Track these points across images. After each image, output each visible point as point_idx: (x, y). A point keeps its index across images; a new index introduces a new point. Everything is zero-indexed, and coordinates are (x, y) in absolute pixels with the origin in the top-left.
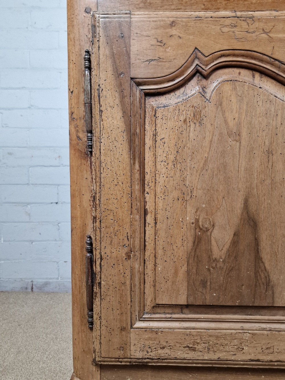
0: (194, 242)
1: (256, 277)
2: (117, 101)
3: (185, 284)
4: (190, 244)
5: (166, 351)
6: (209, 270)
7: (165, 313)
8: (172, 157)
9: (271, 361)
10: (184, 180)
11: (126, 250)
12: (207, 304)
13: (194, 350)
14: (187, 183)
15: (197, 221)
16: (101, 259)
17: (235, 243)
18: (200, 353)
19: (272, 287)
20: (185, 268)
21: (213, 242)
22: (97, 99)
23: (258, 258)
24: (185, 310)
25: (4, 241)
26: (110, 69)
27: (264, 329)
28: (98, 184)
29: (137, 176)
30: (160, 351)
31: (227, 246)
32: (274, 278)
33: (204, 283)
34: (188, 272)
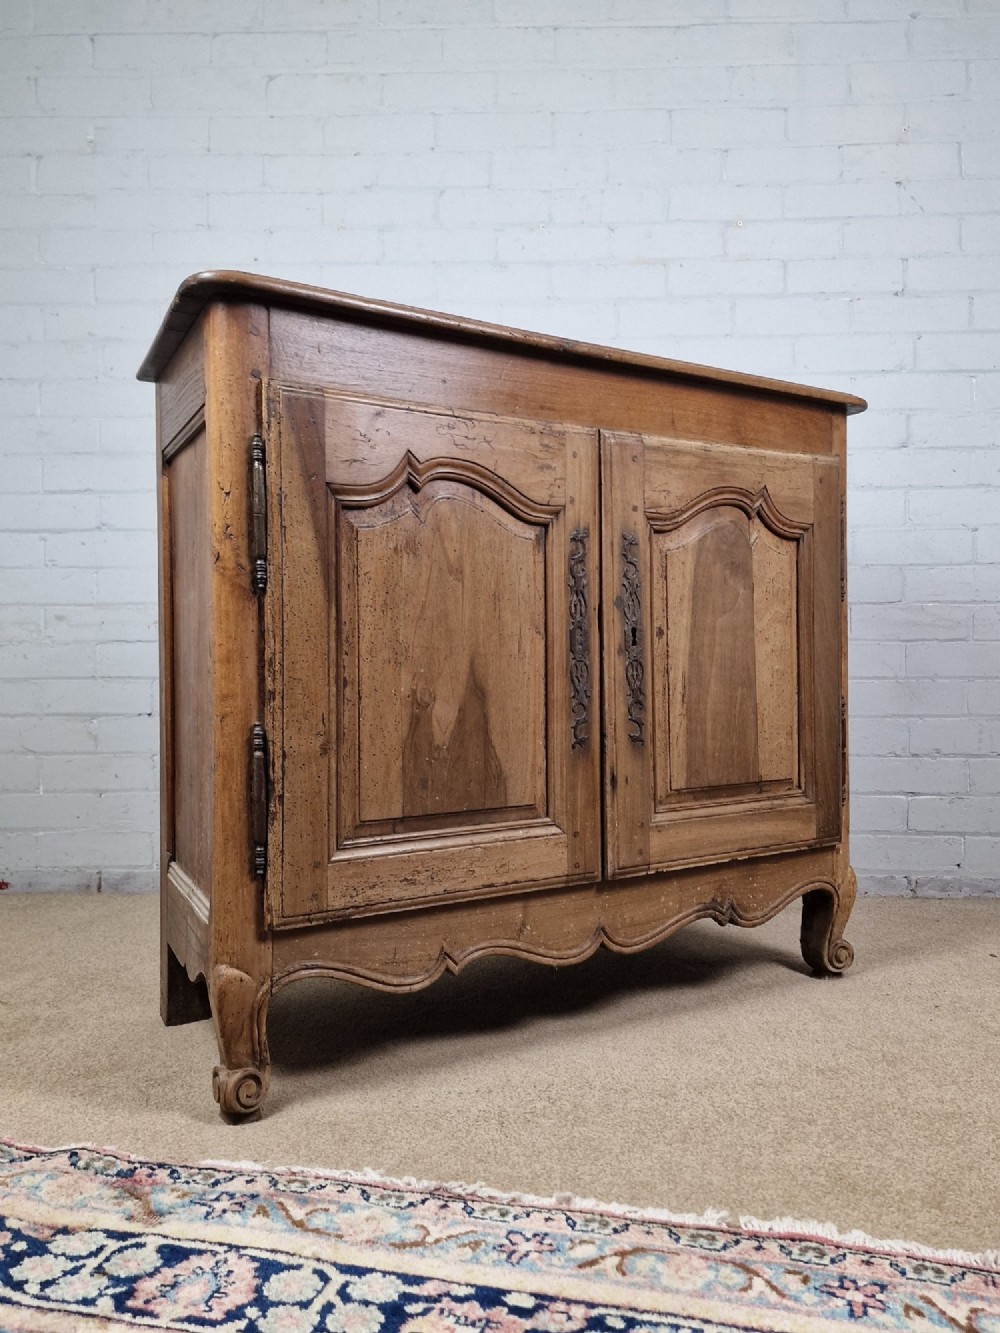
0: (411, 724)
1: (486, 767)
2: (307, 513)
3: (400, 787)
4: (405, 728)
5: (378, 890)
6: (430, 763)
7: (371, 836)
8: (380, 600)
9: (507, 884)
10: (397, 633)
11: (321, 740)
12: (429, 813)
13: (413, 882)
14: (401, 638)
15: (414, 692)
16: (284, 756)
17: (460, 722)
18: (421, 887)
19: (505, 780)
20: (399, 763)
21: (435, 723)
22: (276, 510)
23: (487, 742)
24: (399, 828)
25: (45, 791)
26: (297, 466)
27: (497, 841)
28: (278, 639)
29: (333, 626)
30: (369, 892)
31: (451, 727)
32: (506, 766)
33: (424, 785)
34: (403, 768)
